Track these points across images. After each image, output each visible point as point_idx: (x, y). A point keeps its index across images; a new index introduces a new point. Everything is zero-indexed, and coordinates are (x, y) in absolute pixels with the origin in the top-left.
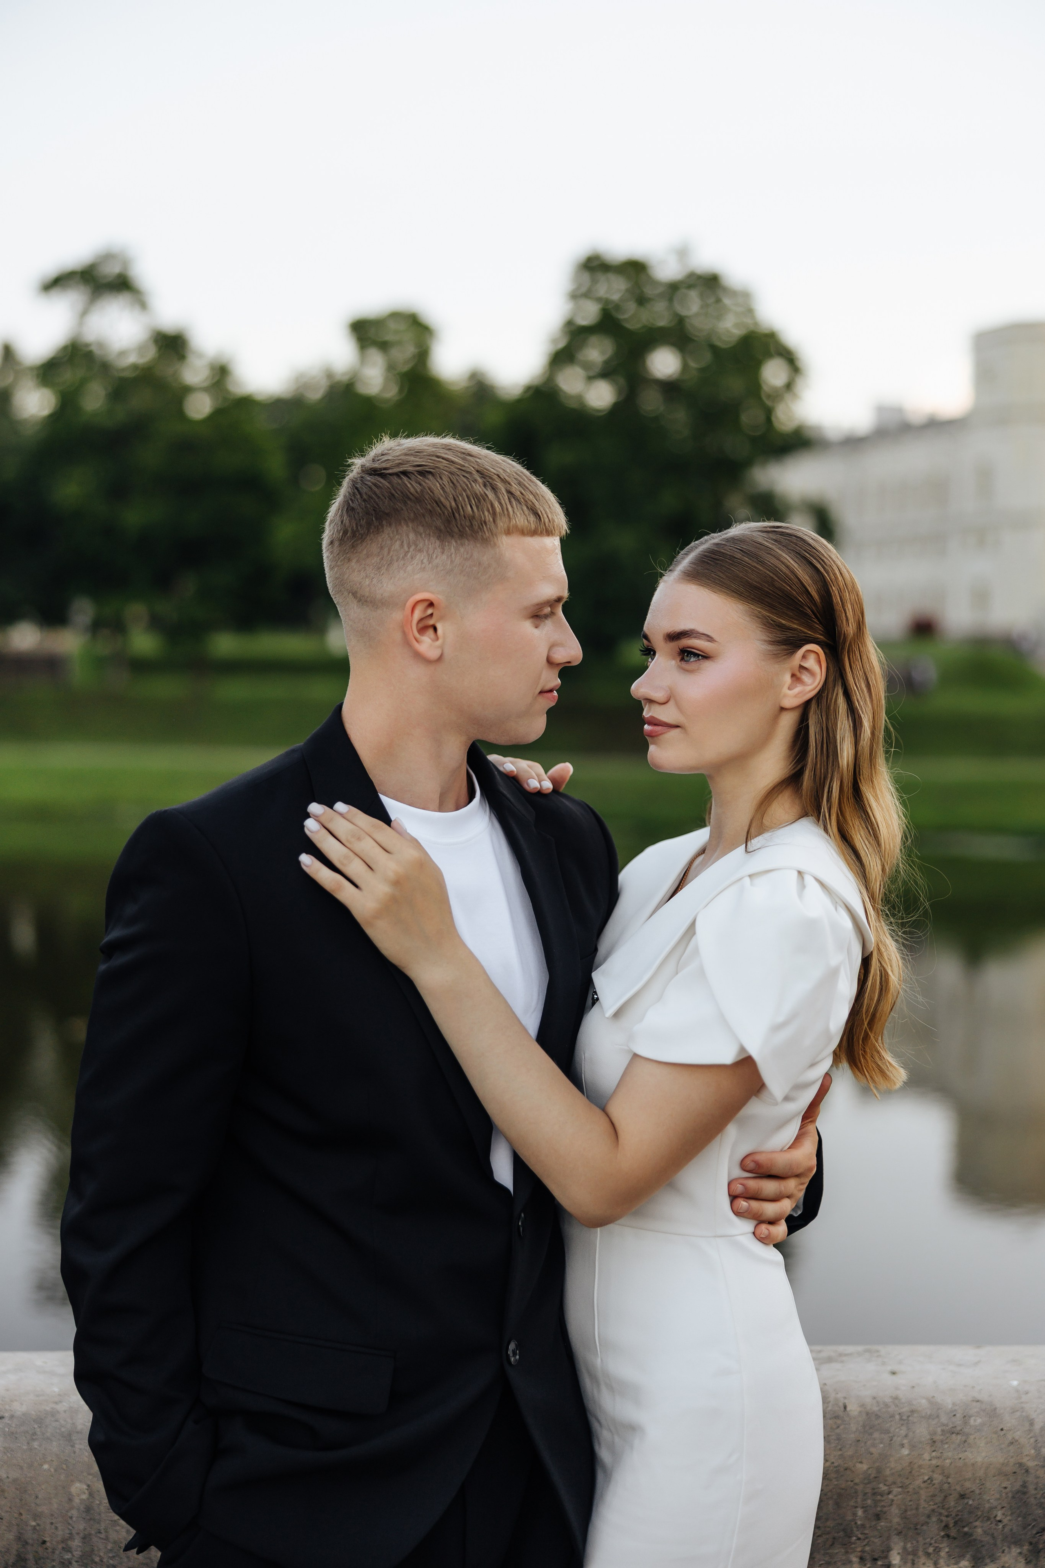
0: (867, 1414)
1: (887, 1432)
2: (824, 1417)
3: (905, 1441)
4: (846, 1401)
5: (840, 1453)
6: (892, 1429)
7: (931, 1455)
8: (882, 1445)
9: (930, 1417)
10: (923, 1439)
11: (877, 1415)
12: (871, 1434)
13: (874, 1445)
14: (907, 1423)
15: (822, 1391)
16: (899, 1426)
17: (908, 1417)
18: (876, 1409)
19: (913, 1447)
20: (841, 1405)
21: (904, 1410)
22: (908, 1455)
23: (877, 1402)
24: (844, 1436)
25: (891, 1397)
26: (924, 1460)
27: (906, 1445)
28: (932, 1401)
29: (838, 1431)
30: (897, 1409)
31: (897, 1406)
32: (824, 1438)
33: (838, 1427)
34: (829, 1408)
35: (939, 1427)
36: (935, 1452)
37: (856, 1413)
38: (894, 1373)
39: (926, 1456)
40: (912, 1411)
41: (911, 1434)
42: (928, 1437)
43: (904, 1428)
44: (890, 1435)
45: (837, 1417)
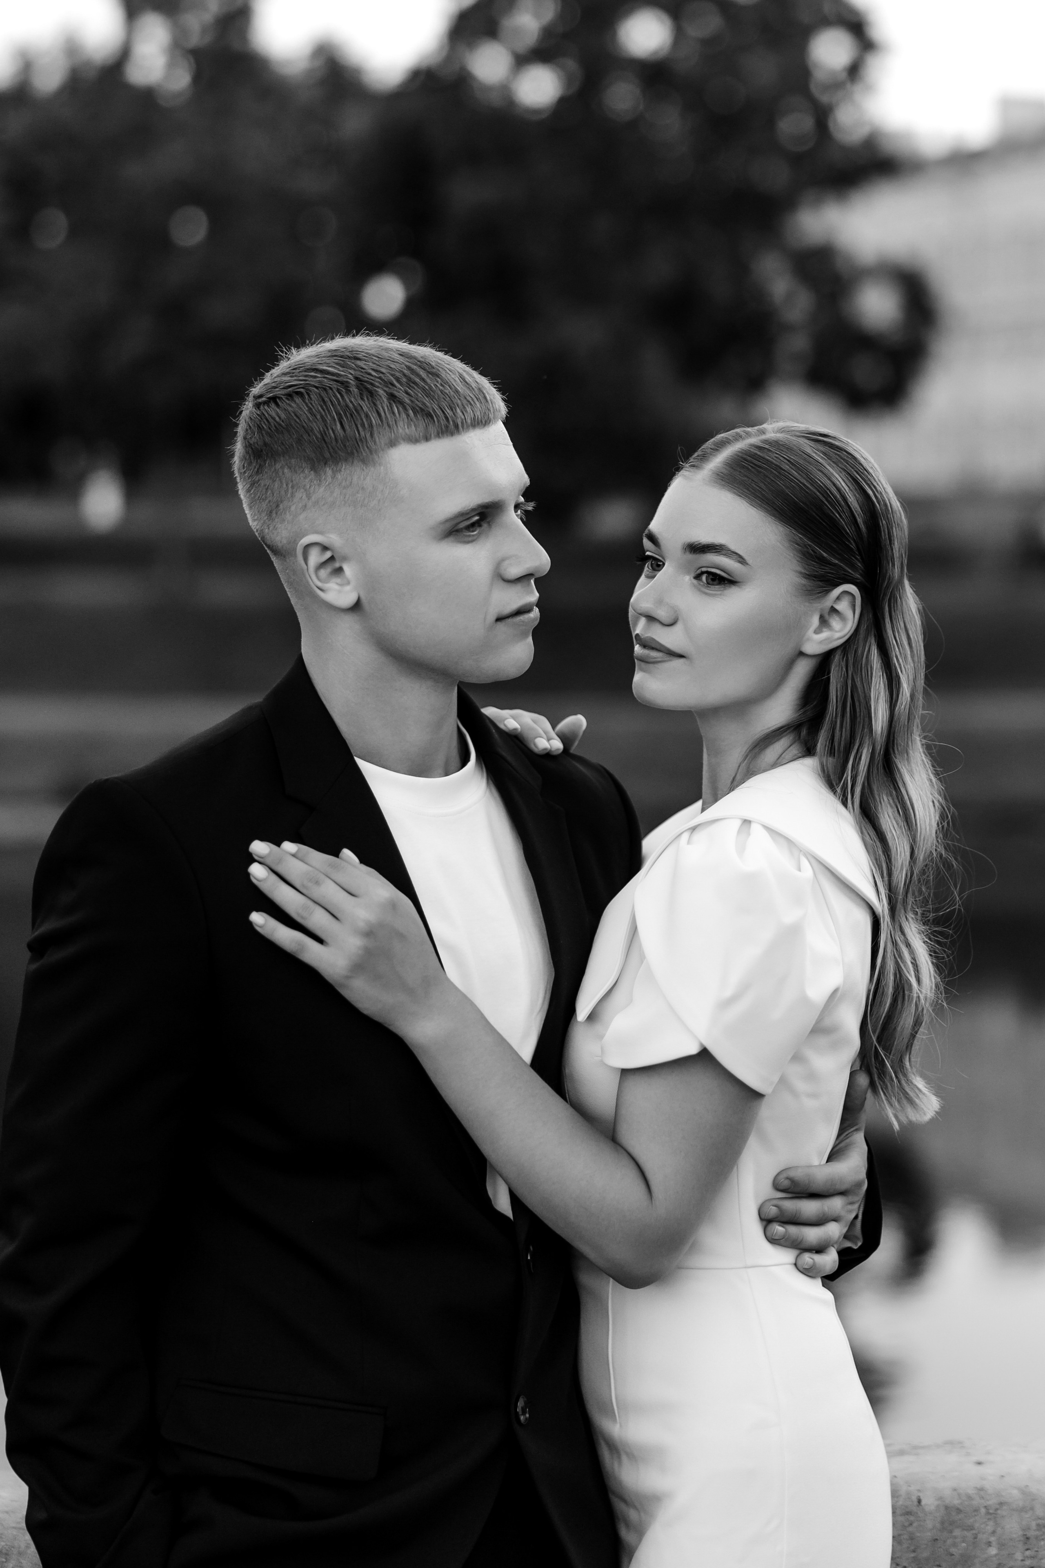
0: (947, 1508)
1: (971, 1528)
2: (894, 1513)
3: (992, 1539)
4: (921, 1495)
5: (913, 1555)
6: (977, 1525)
7: (1023, 1553)
8: (964, 1545)
9: (1022, 1510)
10: (1014, 1536)
11: (958, 1509)
12: (951, 1532)
13: (954, 1545)
14: (995, 1518)
15: (892, 1484)
16: (985, 1520)
17: (997, 1509)
18: (956, 1502)
19: (1002, 1545)
20: (914, 1498)
21: (990, 1503)
22: (996, 1555)
23: (959, 1495)
24: (918, 1534)
25: (976, 1488)
26: (1016, 1560)
27: (994, 1543)
28: (1025, 1492)
29: (910, 1529)
30: (983, 1501)
31: (983, 1498)
32: (893, 1537)
33: (911, 1525)
34: (901, 1503)
35: (1034, 1520)
36: (1029, 1551)
37: (933, 1508)
38: (979, 1463)
39: (1019, 1556)
40: (1001, 1504)
41: (999, 1530)
42: (1021, 1533)
43: (991, 1523)
44: (974, 1532)
45: (909, 1513)
